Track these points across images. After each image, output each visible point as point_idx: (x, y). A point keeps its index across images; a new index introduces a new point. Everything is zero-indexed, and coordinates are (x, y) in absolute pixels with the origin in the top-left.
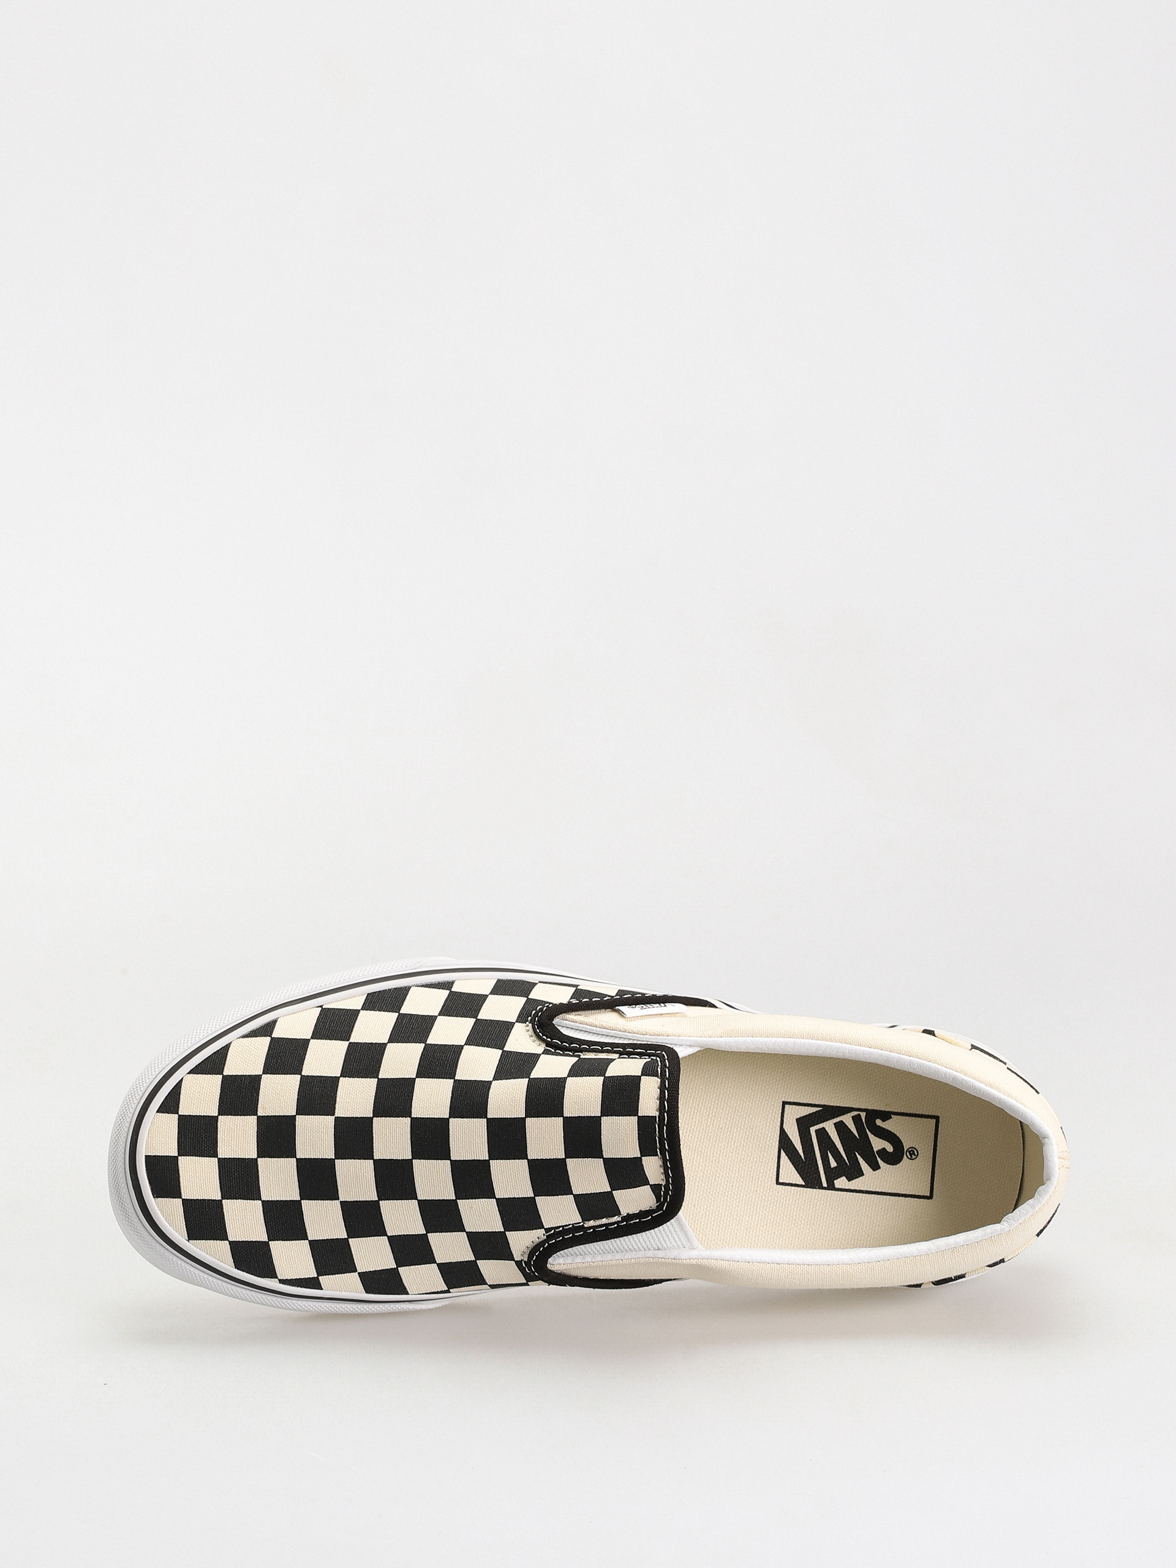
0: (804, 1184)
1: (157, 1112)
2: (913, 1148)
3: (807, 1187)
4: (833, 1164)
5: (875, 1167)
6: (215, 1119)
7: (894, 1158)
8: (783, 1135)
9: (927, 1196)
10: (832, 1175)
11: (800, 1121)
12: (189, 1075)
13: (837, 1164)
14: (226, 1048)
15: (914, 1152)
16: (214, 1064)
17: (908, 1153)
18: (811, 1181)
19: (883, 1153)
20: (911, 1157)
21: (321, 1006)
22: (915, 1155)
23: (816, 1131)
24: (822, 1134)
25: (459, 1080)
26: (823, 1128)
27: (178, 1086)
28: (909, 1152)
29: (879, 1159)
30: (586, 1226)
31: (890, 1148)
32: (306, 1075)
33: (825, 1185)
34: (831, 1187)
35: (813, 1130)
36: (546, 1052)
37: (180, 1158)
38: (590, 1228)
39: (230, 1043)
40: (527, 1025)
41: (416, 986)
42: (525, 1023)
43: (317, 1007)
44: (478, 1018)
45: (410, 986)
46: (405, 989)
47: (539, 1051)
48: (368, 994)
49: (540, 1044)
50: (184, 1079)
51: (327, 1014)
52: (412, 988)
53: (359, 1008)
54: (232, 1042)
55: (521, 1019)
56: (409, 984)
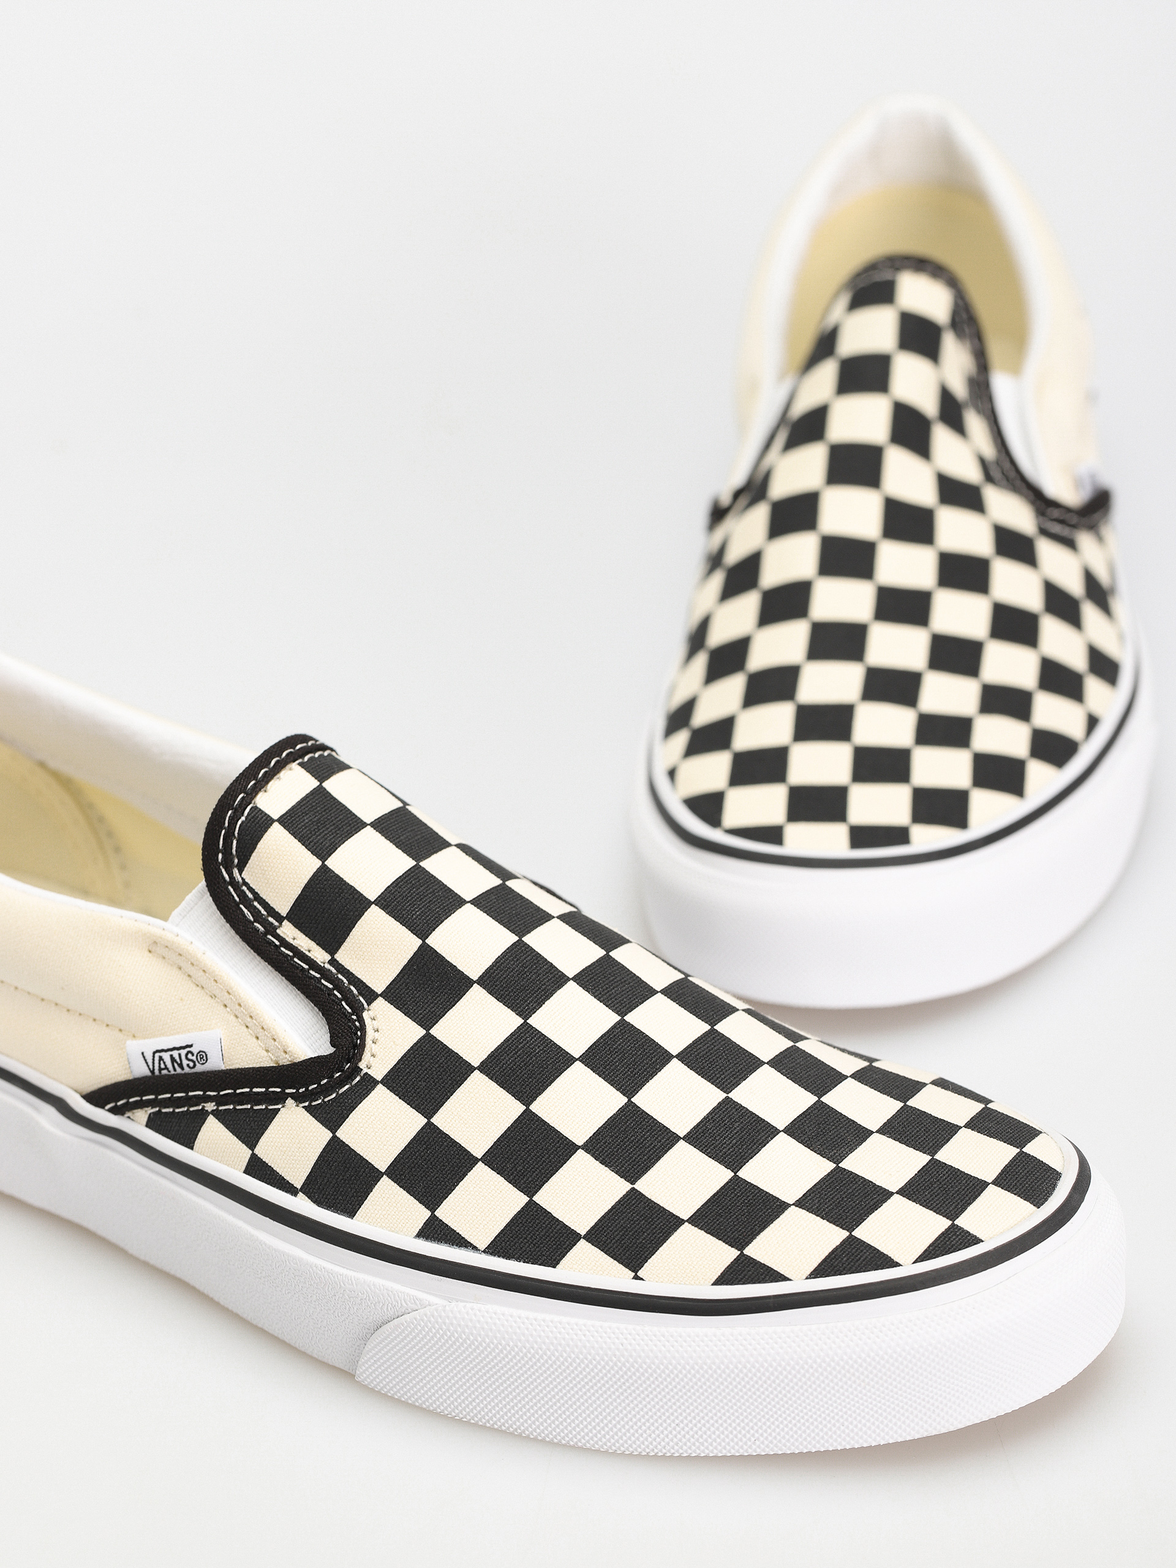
1: (981, 1241)
6: (903, 1192)
12: (901, 1262)
14: (820, 1272)
16: (854, 1256)
21: (636, 1277)
25: (520, 1016)
27: (930, 1254)
36: (371, 996)
39: (810, 1278)
40: (365, 1070)
41: (475, 1248)
42: (366, 1073)
43: (642, 1279)
44: (426, 1120)
45: (484, 1252)
46: (496, 1248)
47: (380, 1004)
48: (554, 1267)
49: (370, 1020)
50: (912, 1262)
51: (634, 1261)
52: (482, 1247)
53: (582, 1242)
54: (807, 1278)
55: (369, 1083)
56: (483, 1255)
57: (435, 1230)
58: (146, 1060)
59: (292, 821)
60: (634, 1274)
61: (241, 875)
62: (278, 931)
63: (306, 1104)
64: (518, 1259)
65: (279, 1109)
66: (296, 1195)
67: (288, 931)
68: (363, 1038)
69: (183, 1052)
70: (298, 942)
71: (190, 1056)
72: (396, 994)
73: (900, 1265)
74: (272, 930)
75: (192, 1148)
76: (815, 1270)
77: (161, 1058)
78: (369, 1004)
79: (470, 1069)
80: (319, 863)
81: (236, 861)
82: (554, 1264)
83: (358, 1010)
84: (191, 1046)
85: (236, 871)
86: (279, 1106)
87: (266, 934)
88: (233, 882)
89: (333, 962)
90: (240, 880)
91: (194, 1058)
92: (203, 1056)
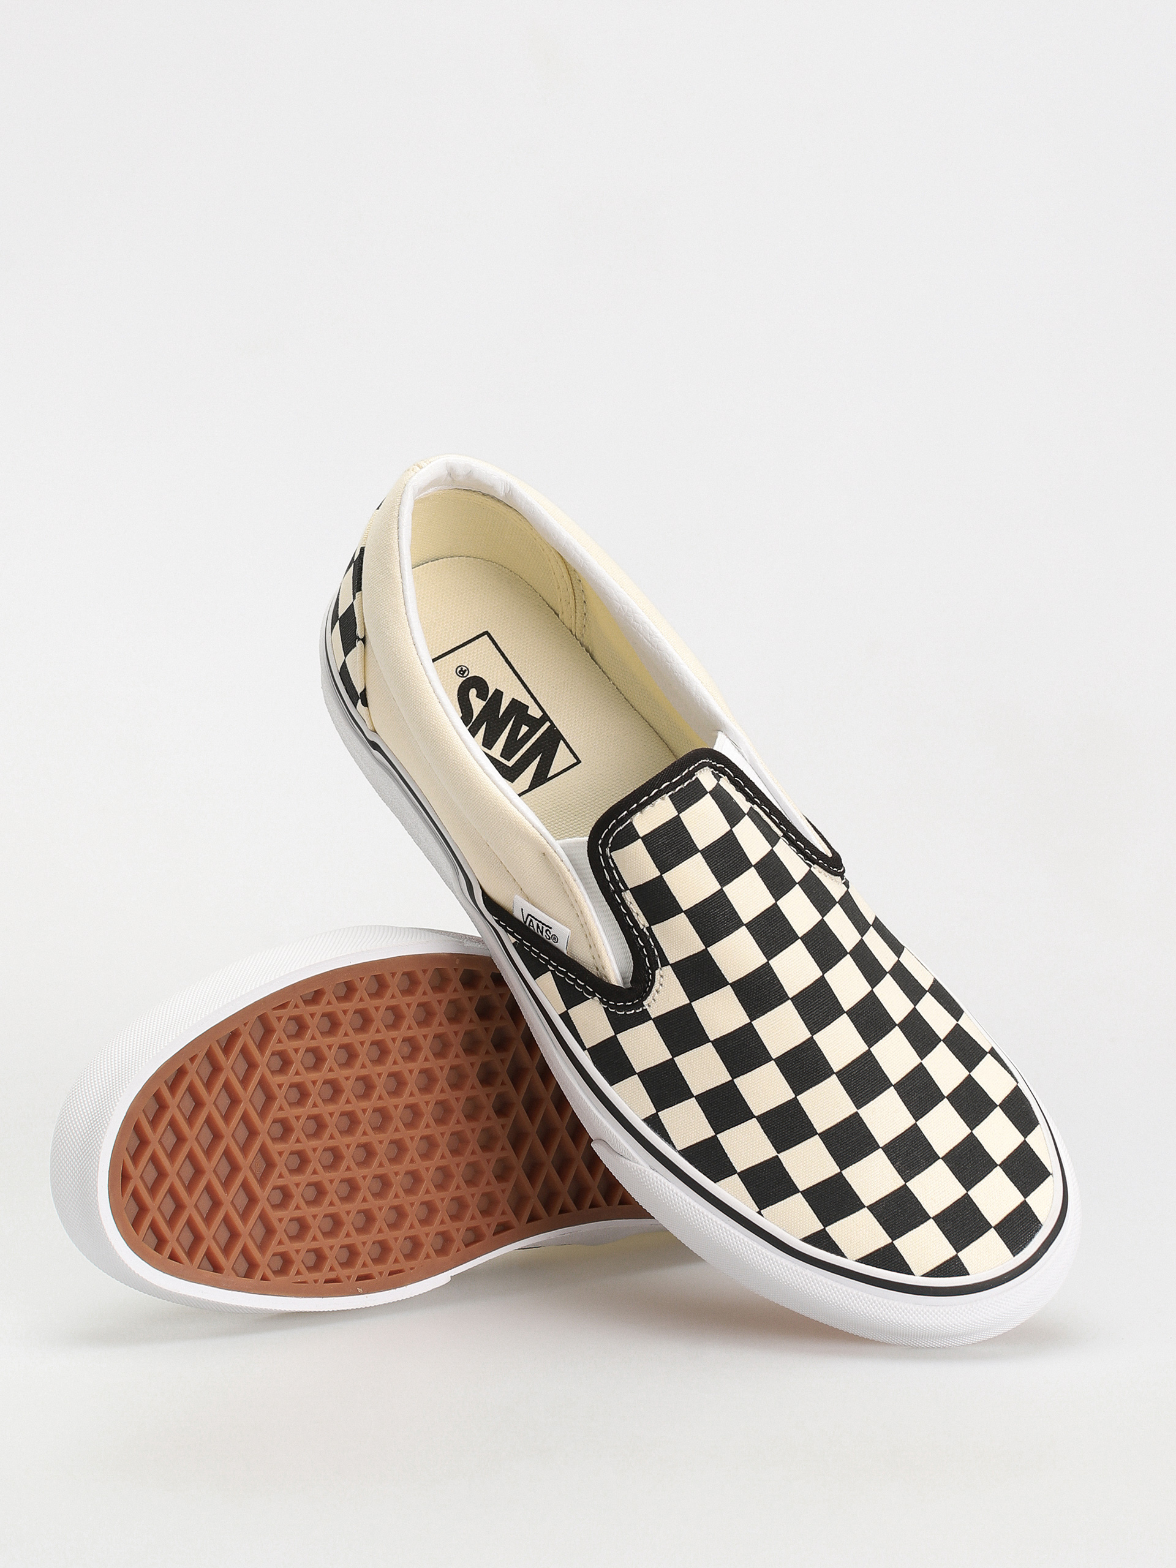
0: (562, 742)
1: (969, 1274)
2: (457, 674)
3: (563, 736)
4: (524, 729)
5: (498, 694)
6: (936, 1218)
7: (479, 684)
8: (534, 785)
9: (488, 636)
10: (535, 724)
11: (512, 778)
12: (914, 1273)
13: (522, 726)
14: (865, 1260)
15: (460, 672)
16: (889, 1258)
17: (465, 675)
18: (554, 738)
19: (482, 695)
20: (465, 670)
21: (759, 1213)
22: (462, 668)
23: (509, 761)
24: (507, 753)
25: (749, 1017)
26: (501, 756)
27: (932, 1274)
28: (463, 674)
29: (489, 696)
30: (782, 834)
31: (473, 693)
32: (838, 1168)
33: (548, 724)
34: (545, 718)
35: (510, 764)
36: (665, 963)
37: (993, 1225)
38: (781, 830)
39: (858, 1262)
40: (647, 1007)
41: (674, 1147)
42: (646, 1009)
43: (762, 1215)
44: (671, 1057)
45: (679, 1152)
46: (686, 1153)
47: (668, 970)
48: (715, 1182)
49: (659, 976)
50: (922, 1274)
51: (763, 1201)
52: (679, 1149)
53: (736, 1176)
54: (856, 1261)
55: (644, 1017)
56: (677, 1154)
57: (654, 1122)
58: (523, 915)
59: (650, 841)
60: (759, 1210)
61: (610, 853)
62: (623, 893)
63: (606, 1007)
64: (696, 1167)
65: (589, 999)
66: (584, 1050)
67: (628, 897)
68: (651, 988)
69: (545, 928)
70: (632, 907)
71: (548, 932)
72: (680, 969)
73: (913, 1275)
74: (619, 892)
75: (535, 979)
76: (862, 1258)
77: (531, 921)
78: (662, 966)
79: (707, 1040)
80: (659, 874)
81: (610, 846)
82: (716, 1180)
83: (654, 967)
84: (551, 928)
85: (608, 850)
86: (590, 997)
87: (614, 892)
88: (604, 855)
89: (649, 929)
90: (609, 855)
91: (550, 936)
92: (555, 938)
